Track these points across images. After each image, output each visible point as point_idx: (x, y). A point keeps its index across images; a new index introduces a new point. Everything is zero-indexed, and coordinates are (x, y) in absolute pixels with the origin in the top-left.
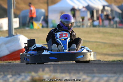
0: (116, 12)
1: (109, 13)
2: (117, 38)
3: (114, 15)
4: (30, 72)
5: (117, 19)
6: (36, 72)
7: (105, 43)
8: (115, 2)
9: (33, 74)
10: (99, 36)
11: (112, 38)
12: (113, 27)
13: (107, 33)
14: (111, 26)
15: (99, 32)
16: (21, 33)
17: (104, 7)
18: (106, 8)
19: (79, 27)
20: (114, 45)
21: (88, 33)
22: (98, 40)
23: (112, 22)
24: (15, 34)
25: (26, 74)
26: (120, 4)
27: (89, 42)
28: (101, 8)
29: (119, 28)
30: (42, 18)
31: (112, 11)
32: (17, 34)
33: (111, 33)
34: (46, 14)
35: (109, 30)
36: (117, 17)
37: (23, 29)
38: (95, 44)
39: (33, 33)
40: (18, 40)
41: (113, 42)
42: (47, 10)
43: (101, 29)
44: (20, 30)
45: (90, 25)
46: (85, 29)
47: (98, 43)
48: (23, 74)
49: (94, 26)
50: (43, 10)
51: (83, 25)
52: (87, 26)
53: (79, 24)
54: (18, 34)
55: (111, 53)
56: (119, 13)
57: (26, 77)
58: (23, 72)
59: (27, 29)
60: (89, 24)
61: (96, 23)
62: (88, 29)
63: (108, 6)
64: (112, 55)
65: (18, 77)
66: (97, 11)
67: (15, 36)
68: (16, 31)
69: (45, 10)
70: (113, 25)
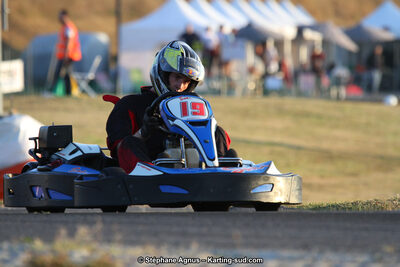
0: (340, 49)
2: (338, 133)
3: (333, 57)
4: (31, 238)
5: (342, 72)
6: (49, 238)
7: (299, 148)
8: (338, 14)
9: (38, 244)
10: (279, 123)
11: (322, 131)
12: (328, 98)
13: (307, 115)
14: (323, 93)
15: (281, 112)
16: (24, 111)
17: (300, 30)
18: (308, 34)
19: (217, 93)
20: (328, 156)
21: (246, 114)
22: (278, 139)
23: (326, 81)
24: (6, 114)
25: (16, 246)
26: (351, 24)
28: (290, 33)
29: (348, 99)
30: (97, 61)
31: (326, 43)
32: (11, 114)
33: (319, 117)
34: (113, 50)
35: (314, 105)
37: (33, 98)
38: (266, 149)
40: (12, 132)
41: (325, 145)
42: (117, 37)
43: (290, 102)
44: (24, 99)
45: (255, 90)
46: (237, 101)
47: (278, 149)
48: (5, 245)
49: (266, 92)
50: (103, 38)
52: (245, 92)
53: (216, 84)
54: (15, 113)
55: (316, 180)
56: (350, 53)
57: (14, 254)
58: (7, 238)
59: (47, 96)
60: (251, 86)
62: (247, 103)
63: (313, 28)
64: (320, 188)
66: (279, 44)
67: (6, 120)
68: (8, 103)
69: (110, 36)
70: (329, 90)
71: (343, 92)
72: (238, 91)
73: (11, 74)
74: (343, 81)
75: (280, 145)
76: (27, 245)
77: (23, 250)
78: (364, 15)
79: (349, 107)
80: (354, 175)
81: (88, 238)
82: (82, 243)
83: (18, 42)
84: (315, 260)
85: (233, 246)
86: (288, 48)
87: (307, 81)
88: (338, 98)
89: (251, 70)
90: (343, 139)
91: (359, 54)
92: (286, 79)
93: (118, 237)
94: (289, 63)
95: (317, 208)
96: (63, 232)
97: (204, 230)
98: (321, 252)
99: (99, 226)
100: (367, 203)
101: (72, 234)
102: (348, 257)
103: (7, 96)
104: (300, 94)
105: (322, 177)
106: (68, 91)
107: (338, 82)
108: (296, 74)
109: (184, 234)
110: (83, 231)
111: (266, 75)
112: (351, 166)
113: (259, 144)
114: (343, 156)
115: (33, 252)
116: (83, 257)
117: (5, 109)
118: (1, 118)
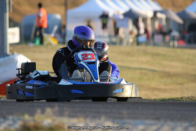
0: (175, 22)
1: (164, 23)
2: (173, 63)
3: (172, 26)
4: (23, 114)
5: (175, 34)
6: (32, 114)
7: (154, 71)
8: (174, 5)
9: (27, 117)
10: (144, 59)
11: (165, 63)
12: (169, 46)
13: (158, 55)
14: (166, 45)
15: (146, 53)
16: (20, 52)
17: (155, 13)
18: (159, 15)
19: (115, 43)
20: (169, 75)
21: (128, 54)
22: (144, 66)
23: (167, 38)
24: (11, 53)
25: (16, 118)
26: (180, 10)
27: (129, 68)
28: (150, 14)
29: (178, 47)
30: (56, 28)
31: (168, 20)
32: (13, 54)
33: (164, 55)
34: (63, 23)
35: (162, 50)
36: (176, 30)
37: (24, 46)
38: (138, 72)
39: (40, 52)
40: (14, 63)
41: (167, 70)
42: (65, 16)
43: (150, 49)
44: (20, 46)
45: (133, 42)
46: (124, 48)
47: (143, 71)
48: (11, 117)
49: (138, 43)
50: (58, 17)
52: (128, 42)
53: (114, 40)
54: (16, 53)
55: (162, 87)
56: (179, 24)
57: (15, 122)
58: (12, 114)
59: (31, 45)
60: (131, 40)
61: (142, 38)
62: (129, 49)
63: (161, 12)
64: (165, 91)
65: (1, 123)
67: (11, 57)
68: (12, 49)
69: (62, 16)
70: (169, 42)
71: (176, 44)
72: (125, 43)
73: (13, 34)
74: (176, 38)
75: (145, 69)
76: (21, 117)
77: (19, 119)
78: (186, 6)
79: (179, 51)
80: (181, 84)
81: (51, 114)
82: (48, 116)
83: (17, 18)
84: (162, 125)
85: (122, 118)
86: (149, 22)
87: (158, 38)
88: (174, 47)
89: (131, 33)
90: (176, 67)
91: (184, 25)
92: (148, 37)
93: (67, 113)
94: (150, 29)
95: (163, 100)
96: (39, 111)
97: (108, 110)
98: (165, 121)
99: (56, 108)
100: (188, 98)
101: (43, 112)
102: (179, 124)
103: (11, 45)
104: (155, 44)
105: (166, 85)
106: (42, 42)
107: (173, 39)
108: (153, 35)
109: (98, 112)
110: (48, 110)
111: (138, 35)
112: (180, 80)
113: (135, 69)
114: (176, 75)
115: (24, 121)
116: (49, 123)
117: (10, 51)
118: (8, 55)
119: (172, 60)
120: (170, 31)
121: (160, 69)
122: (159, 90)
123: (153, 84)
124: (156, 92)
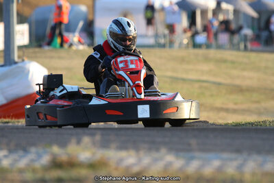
0: (246, 15)
1: (231, 17)
2: (246, 74)
3: (241, 22)
4: (50, 144)
5: (248, 32)
6: (63, 144)
7: (219, 84)
9: (56, 149)
10: (206, 67)
11: (235, 72)
12: (238, 49)
13: (225, 61)
14: (234, 47)
15: (207, 59)
16: (33, 58)
17: (219, 4)
18: (224, 6)
19: (163, 46)
20: (239, 90)
21: (182, 60)
22: (205, 78)
23: (236, 38)
24: (20, 60)
25: (41, 150)
27: (184, 80)
28: (212, 5)
29: (252, 51)
30: (81, 24)
31: (236, 12)
32: (23, 60)
33: (233, 62)
34: (90, 17)
35: (229, 55)
36: (248, 27)
37: (37, 50)
38: (197, 85)
39: (59, 58)
40: (25, 73)
41: (238, 82)
42: (93, 8)
43: (212, 53)
44: (31, 50)
45: (188, 44)
46: (175, 52)
47: (205, 84)
48: (33, 150)
49: (195, 46)
50: (83, 8)
51: (171, 43)
52: (181, 44)
53: (162, 41)
54: (26, 60)
55: (231, 106)
56: (253, 18)
57: (39, 156)
58: (34, 144)
59: (46, 48)
60: (185, 41)
61: (201, 38)
62: (183, 53)
63: (227, 1)
64: (235, 111)
65: (21, 157)
66: (204, 12)
67: (20, 65)
68: (21, 53)
69: (88, 7)
70: (239, 44)
72: (176, 45)
74: (248, 38)
75: (207, 81)
76: (48, 150)
79: (253, 56)
80: (258, 102)
81: (89, 145)
82: (85, 148)
83: (27, 11)
85: (190, 150)
86: (210, 15)
90: (249, 78)
91: (259, 19)
96: (73, 141)
97: (167, 140)
100: (273, 122)
101: (79, 142)
103: (20, 48)
105: (236, 104)
110: (86, 140)
111: (195, 34)
112: (255, 96)
113: (192, 81)
114: (250, 90)
116: (87, 158)
117: (19, 57)
118: (16, 63)
119: (244, 69)
120: (240, 28)
121: (228, 81)
122: (227, 110)
123: (218, 103)
124: (222, 114)
